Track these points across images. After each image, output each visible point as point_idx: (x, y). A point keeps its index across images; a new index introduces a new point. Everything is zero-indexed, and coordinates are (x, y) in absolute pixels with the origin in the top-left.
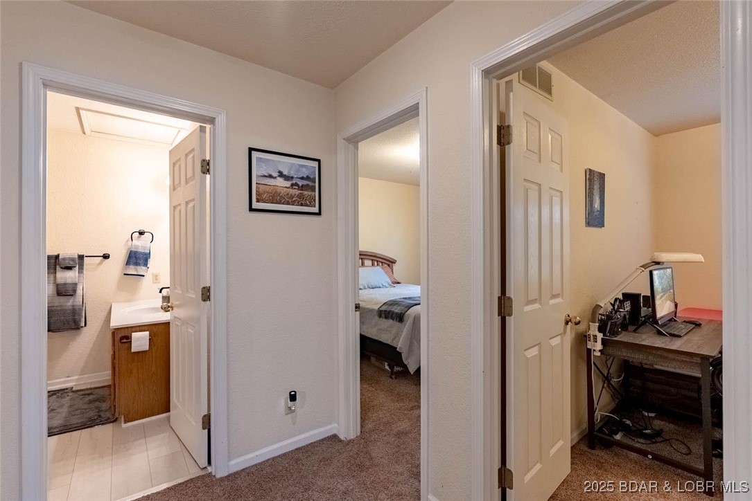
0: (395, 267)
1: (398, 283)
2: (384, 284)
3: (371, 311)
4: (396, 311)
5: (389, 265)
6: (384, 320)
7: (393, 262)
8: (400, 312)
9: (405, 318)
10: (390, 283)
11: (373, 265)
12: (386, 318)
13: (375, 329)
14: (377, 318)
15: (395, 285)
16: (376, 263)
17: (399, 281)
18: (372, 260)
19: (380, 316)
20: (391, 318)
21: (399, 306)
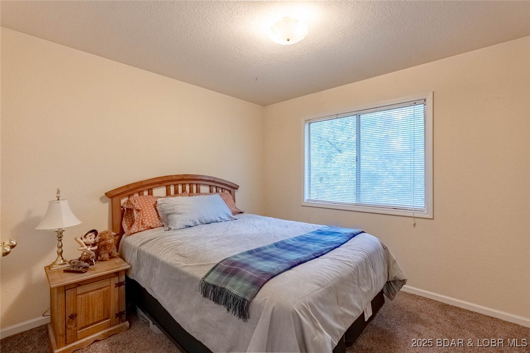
0: (237, 194)
1: (241, 213)
2: (223, 217)
3: (191, 279)
4: (235, 291)
5: (230, 191)
6: (212, 303)
7: (236, 188)
8: (241, 295)
9: (253, 311)
10: (230, 214)
11: (211, 191)
12: (216, 300)
13: (195, 318)
14: (200, 295)
15: (236, 217)
16: (214, 189)
17: (242, 210)
18: (210, 186)
19: (205, 295)
20: (225, 304)
21: (239, 278)
